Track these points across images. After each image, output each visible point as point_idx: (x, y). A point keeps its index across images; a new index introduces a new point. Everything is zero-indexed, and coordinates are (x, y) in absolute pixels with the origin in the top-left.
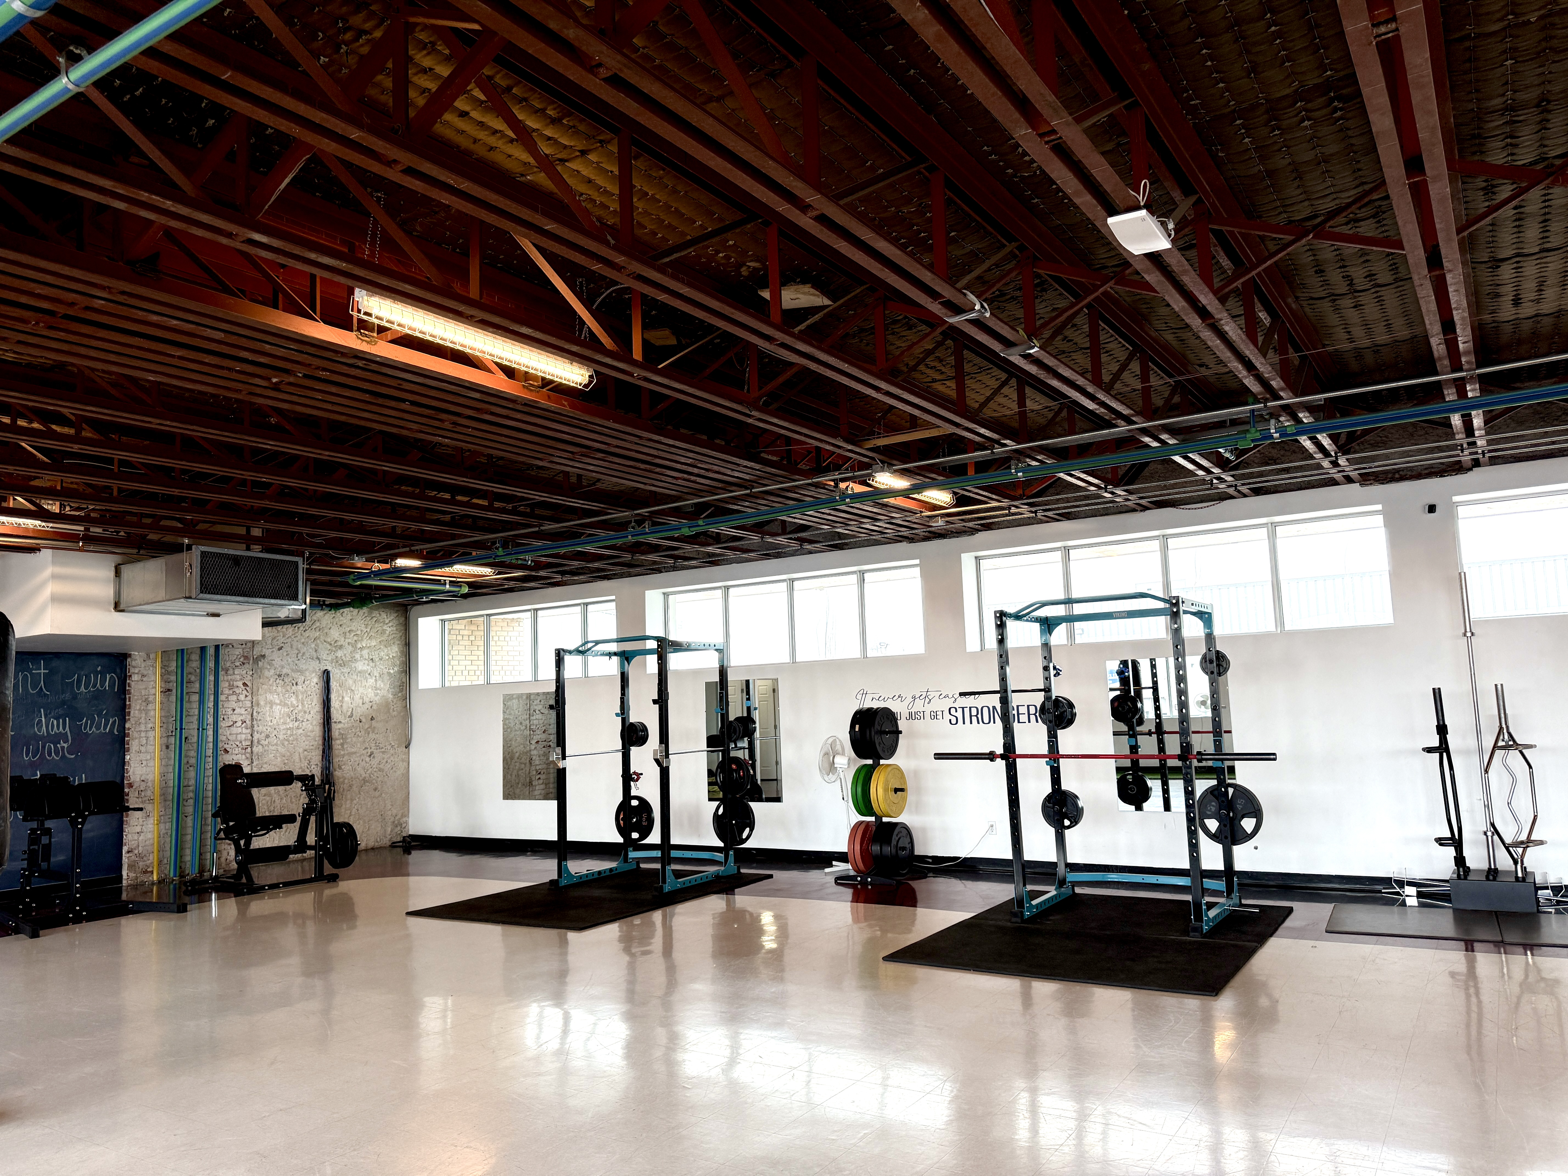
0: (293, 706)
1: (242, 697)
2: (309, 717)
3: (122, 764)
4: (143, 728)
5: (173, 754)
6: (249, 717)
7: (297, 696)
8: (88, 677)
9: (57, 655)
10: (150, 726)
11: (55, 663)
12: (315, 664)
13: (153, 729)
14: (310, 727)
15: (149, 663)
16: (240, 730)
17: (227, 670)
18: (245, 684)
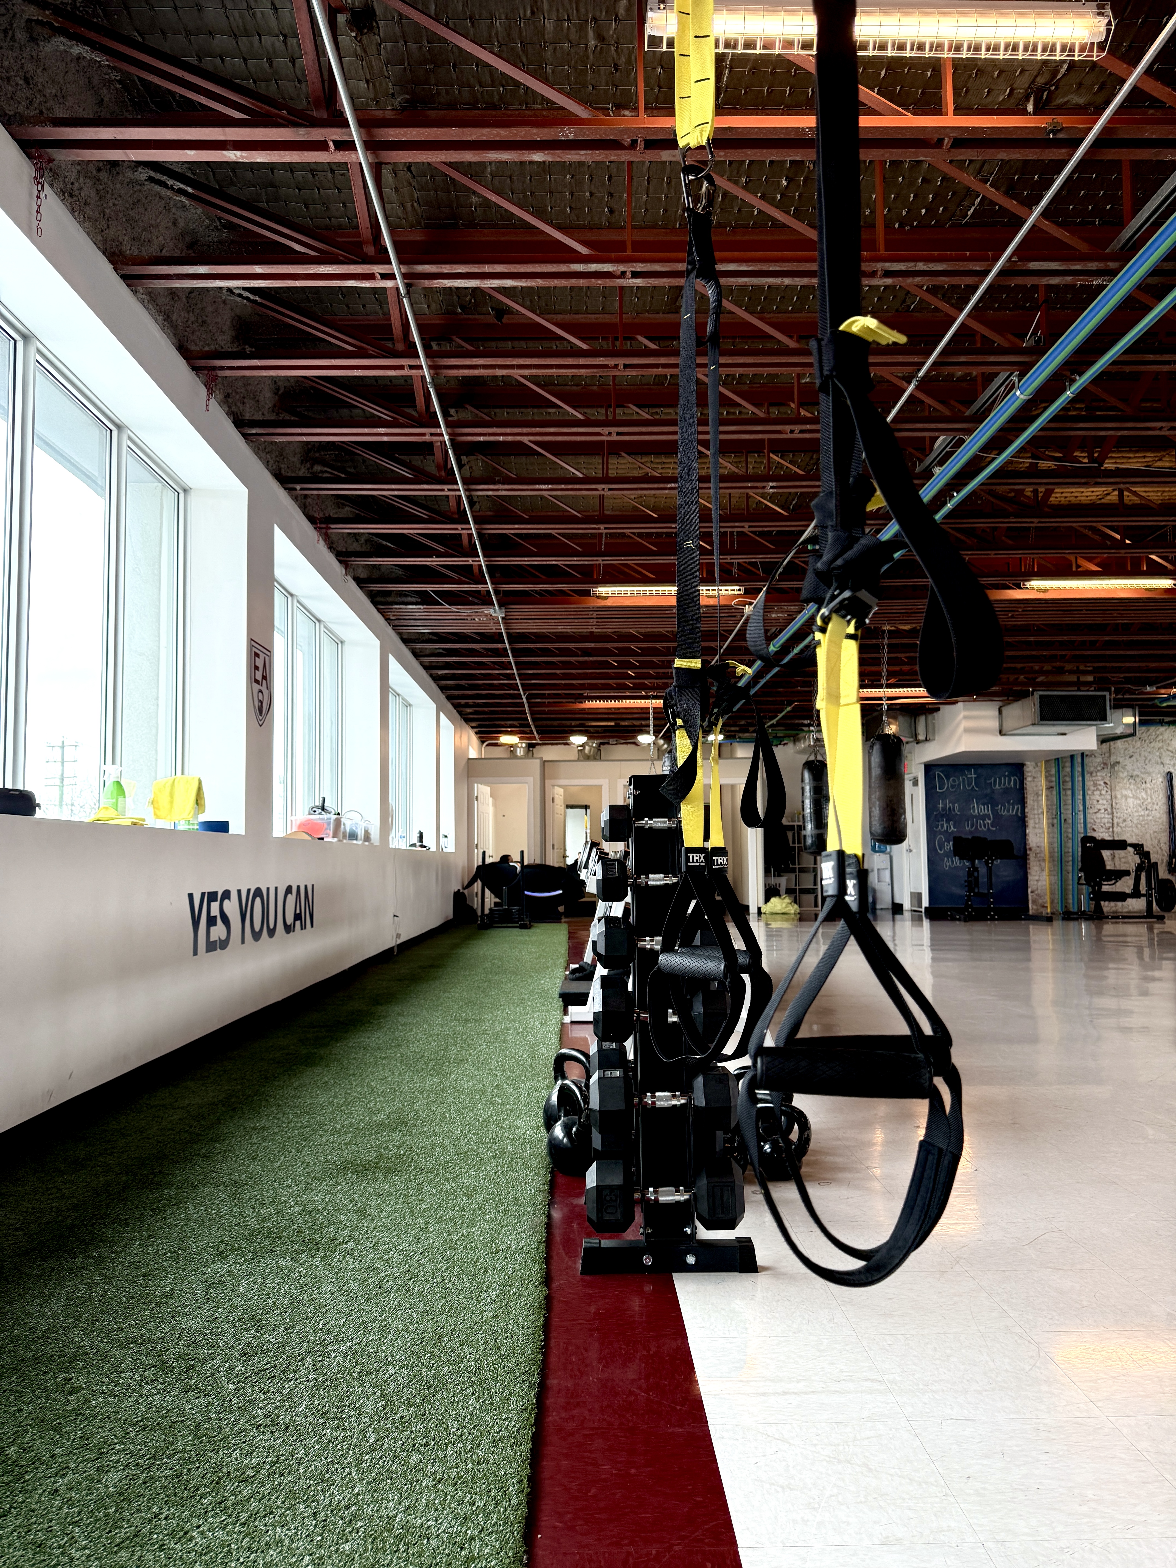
0: (1143, 798)
1: (1104, 792)
2: (1157, 807)
3: (1024, 835)
4: (1036, 812)
5: (1056, 830)
6: (1110, 806)
7: (1146, 792)
8: (1000, 780)
9: (981, 766)
10: (1040, 811)
11: (980, 771)
12: (1160, 768)
13: (1042, 813)
14: (1158, 815)
15: (1037, 769)
16: (1103, 816)
17: (1091, 773)
18: (1105, 783)
